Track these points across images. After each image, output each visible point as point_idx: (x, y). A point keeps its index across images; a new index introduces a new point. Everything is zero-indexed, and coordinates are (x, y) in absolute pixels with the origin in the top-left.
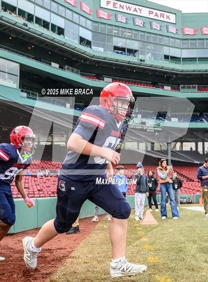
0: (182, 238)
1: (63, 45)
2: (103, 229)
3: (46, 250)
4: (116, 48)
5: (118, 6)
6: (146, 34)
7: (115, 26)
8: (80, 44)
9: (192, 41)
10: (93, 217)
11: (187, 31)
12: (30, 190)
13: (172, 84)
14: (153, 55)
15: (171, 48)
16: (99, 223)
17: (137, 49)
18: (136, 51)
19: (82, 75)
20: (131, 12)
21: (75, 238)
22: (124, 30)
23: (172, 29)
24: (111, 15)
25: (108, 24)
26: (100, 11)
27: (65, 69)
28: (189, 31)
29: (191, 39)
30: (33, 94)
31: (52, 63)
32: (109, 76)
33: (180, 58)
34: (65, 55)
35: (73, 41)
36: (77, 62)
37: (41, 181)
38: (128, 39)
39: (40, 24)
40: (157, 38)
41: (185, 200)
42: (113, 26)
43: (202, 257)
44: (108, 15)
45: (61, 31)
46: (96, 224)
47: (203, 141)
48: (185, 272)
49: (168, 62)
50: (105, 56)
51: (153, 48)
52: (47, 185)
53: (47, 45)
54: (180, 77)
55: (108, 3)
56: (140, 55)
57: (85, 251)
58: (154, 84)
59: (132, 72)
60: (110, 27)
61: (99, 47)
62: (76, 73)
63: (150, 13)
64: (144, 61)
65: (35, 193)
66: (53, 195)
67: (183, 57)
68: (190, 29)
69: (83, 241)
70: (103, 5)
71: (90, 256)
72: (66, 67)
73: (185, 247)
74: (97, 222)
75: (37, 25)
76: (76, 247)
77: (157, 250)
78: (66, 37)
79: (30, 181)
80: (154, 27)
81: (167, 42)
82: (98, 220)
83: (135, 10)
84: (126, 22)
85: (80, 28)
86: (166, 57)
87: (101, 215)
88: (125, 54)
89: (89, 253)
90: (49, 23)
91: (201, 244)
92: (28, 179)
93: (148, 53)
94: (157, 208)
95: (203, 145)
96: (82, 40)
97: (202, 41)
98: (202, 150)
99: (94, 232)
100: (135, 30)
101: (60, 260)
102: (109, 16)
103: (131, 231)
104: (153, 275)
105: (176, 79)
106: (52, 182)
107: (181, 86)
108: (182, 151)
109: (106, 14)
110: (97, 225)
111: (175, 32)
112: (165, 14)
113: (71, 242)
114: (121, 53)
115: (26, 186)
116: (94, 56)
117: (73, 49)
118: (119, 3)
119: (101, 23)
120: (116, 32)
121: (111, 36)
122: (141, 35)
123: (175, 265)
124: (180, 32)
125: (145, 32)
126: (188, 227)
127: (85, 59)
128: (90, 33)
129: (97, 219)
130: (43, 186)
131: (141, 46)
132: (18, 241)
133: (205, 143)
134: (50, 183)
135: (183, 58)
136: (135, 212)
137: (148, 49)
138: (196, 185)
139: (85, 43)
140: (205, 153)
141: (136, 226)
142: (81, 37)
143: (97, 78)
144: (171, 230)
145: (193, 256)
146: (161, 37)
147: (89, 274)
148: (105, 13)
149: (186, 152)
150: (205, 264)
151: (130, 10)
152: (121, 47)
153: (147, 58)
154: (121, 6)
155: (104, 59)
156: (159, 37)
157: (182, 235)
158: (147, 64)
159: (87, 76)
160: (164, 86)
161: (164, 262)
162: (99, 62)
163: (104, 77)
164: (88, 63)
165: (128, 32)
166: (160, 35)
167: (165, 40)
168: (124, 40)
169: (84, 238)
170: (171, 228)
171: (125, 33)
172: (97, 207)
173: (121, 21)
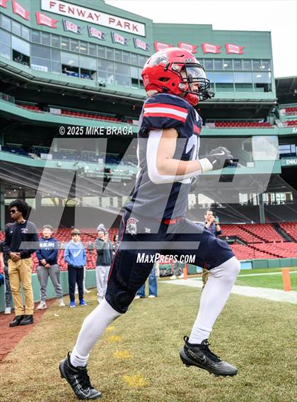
0: (160, 323)
2: (53, 319)
4: (64, 66)
5: (66, 9)
6: (106, 50)
7: (63, 37)
8: (14, 60)
10: (39, 303)
11: (161, 48)
14: (117, 78)
16: (48, 310)
17: (95, 69)
18: (93, 72)
19: (18, 104)
20: (85, 19)
21: (11, 335)
22: (75, 42)
23: (141, 44)
24: (57, 22)
25: (53, 34)
26: (41, 15)
32: (56, 105)
35: (3, 56)
36: (9, 85)
38: (81, 55)
40: (121, 55)
41: (165, 272)
42: (61, 37)
44: (52, 21)
46: (43, 312)
48: (162, 367)
49: (137, 88)
50: (51, 78)
51: (116, 68)
55: (52, 4)
56: (99, 78)
57: (27, 351)
58: (119, 118)
59: (88, 100)
60: (56, 38)
61: (41, 65)
62: (9, 101)
63: (111, 21)
68: (165, 46)
69: (24, 338)
70: (45, 6)
71: (33, 357)
73: (163, 335)
74: (44, 309)
76: (14, 347)
77: (126, 342)
80: (117, 40)
81: (134, 61)
82: (46, 307)
83: (90, 16)
84: (78, 32)
85: (13, 37)
86: (135, 81)
87: (51, 300)
88: (78, 76)
89: (32, 354)
93: (109, 75)
96: (16, 55)
99: (40, 324)
100: (90, 43)
102: (54, 22)
104: (120, 376)
109: (50, 19)
110: (45, 314)
111: (145, 49)
112: (131, 23)
113: (7, 340)
114: (73, 75)
116: (34, 77)
117: (3, 67)
118: (67, 5)
119: (44, 32)
120: (65, 45)
121: (57, 50)
122: (99, 50)
123: (149, 359)
124: (151, 48)
125: (104, 46)
126: (168, 307)
127: (22, 82)
128: (28, 46)
129: (44, 306)
131: (100, 65)
136: (98, 292)
137: (112, 71)
139: (21, 60)
142: (14, 51)
143: (39, 109)
144: (146, 313)
145: (173, 345)
146: (127, 54)
147: (32, 384)
148: (47, 18)
151: (83, 15)
152: (72, 66)
153: (109, 82)
154: (70, 9)
155: (49, 82)
156: (123, 53)
157: (160, 319)
158: (108, 90)
159: (24, 106)
160: (134, 121)
161: (136, 356)
162: (41, 86)
163: (49, 107)
164: (26, 87)
165: (82, 46)
166: (125, 51)
167: (132, 58)
168: (76, 57)
169: (25, 333)
170: (145, 310)
171: (77, 48)
172: (42, 289)
173: (71, 30)
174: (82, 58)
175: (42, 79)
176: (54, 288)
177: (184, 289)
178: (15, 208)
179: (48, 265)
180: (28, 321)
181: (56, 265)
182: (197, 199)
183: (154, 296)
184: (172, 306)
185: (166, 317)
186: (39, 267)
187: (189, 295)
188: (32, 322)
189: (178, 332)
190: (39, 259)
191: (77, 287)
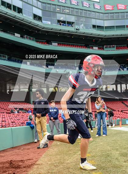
0: (109, 148)
1: (22, 20)
2: (57, 145)
3: (20, 161)
4: (59, 21)
6: (79, 11)
7: (57, 5)
8: (34, 19)
9: (111, 14)
11: (108, 7)
12: (6, 123)
13: (98, 45)
14: (85, 25)
15: (97, 20)
17: (74, 21)
18: (73, 23)
19: (37, 41)
22: (64, 8)
23: (97, 6)
25: (53, 4)
27: (25, 38)
28: (109, 7)
29: (110, 13)
30: (3, 56)
31: (15, 34)
32: (55, 41)
33: (103, 27)
34: (24, 27)
35: (29, 17)
36: (32, 32)
37: (14, 116)
38: (67, 14)
39: (5, 6)
40: (87, 13)
43: (122, 159)
45: (20, 11)
47: (121, 84)
49: (95, 30)
50: (52, 28)
51: (84, 20)
52: (18, 119)
53: (11, 21)
54: (104, 40)
56: (76, 26)
57: (46, 159)
58: (87, 46)
59: (71, 38)
60: (54, 6)
61: (47, 21)
62: (33, 40)
64: (79, 30)
65: (10, 124)
66: (22, 125)
67: (105, 25)
68: (110, 6)
69: (44, 154)
71: (49, 163)
72: (25, 36)
73: (111, 154)
75: (3, 7)
76: (40, 158)
77: (93, 156)
78: (24, 15)
79: (6, 116)
80: (85, 5)
81: (94, 16)
84: (65, 2)
85: (33, 7)
86: (94, 26)
88: (66, 26)
90: (11, 5)
91: (121, 151)
92: (4, 115)
93: (81, 24)
94: (92, 130)
95: (121, 86)
96: (35, 16)
97: (118, 14)
98: (120, 90)
99: (51, 148)
100: (71, 8)
101: (29, 167)
103: (75, 145)
104: (91, 172)
105: (101, 41)
106: (21, 116)
107: (104, 46)
108: (107, 91)
110: (53, 143)
111: (99, 9)
114: (63, 25)
115: (3, 120)
116: (44, 27)
117: (29, 23)
119: (48, 3)
120: (58, 9)
121: (55, 13)
122: (76, 11)
123: (105, 165)
124: (103, 8)
125: (78, 9)
126: (113, 141)
127: (39, 30)
128: (40, 11)
130: (15, 120)
131: (76, 19)
132: (1, 156)
133: (122, 85)
134: (20, 117)
135: (105, 27)
137: (81, 21)
138: (117, 113)
139: (38, 19)
140: (122, 91)
141: (78, 142)
142: (34, 14)
143: (47, 43)
145: (116, 158)
146: (90, 12)
149: (110, 92)
150: (124, 163)
152: (62, 20)
153: (81, 28)
155: (51, 30)
156: (88, 12)
158: (81, 32)
159: (40, 42)
160: (94, 47)
161: (98, 163)
162: (47, 32)
163: (52, 42)
164: (40, 33)
165: (67, 10)
166: (89, 11)
167: (93, 14)
168: (64, 15)
169: (45, 152)
170: (102, 142)
171: (65, 11)
172: (51, 131)
173: (62, 1)
174: (67, 16)
175: (48, 28)
176: (57, 131)
177: (120, 132)
178: (38, 93)
179: (54, 120)
180: (46, 146)
181: (58, 120)
182: (126, 87)
183: (105, 135)
184: (115, 140)
185: (111, 145)
186: (50, 121)
187: (123, 135)
188: (47, 147)
189: (118, 152)
190: (50, 117)
191: (67, 131)
